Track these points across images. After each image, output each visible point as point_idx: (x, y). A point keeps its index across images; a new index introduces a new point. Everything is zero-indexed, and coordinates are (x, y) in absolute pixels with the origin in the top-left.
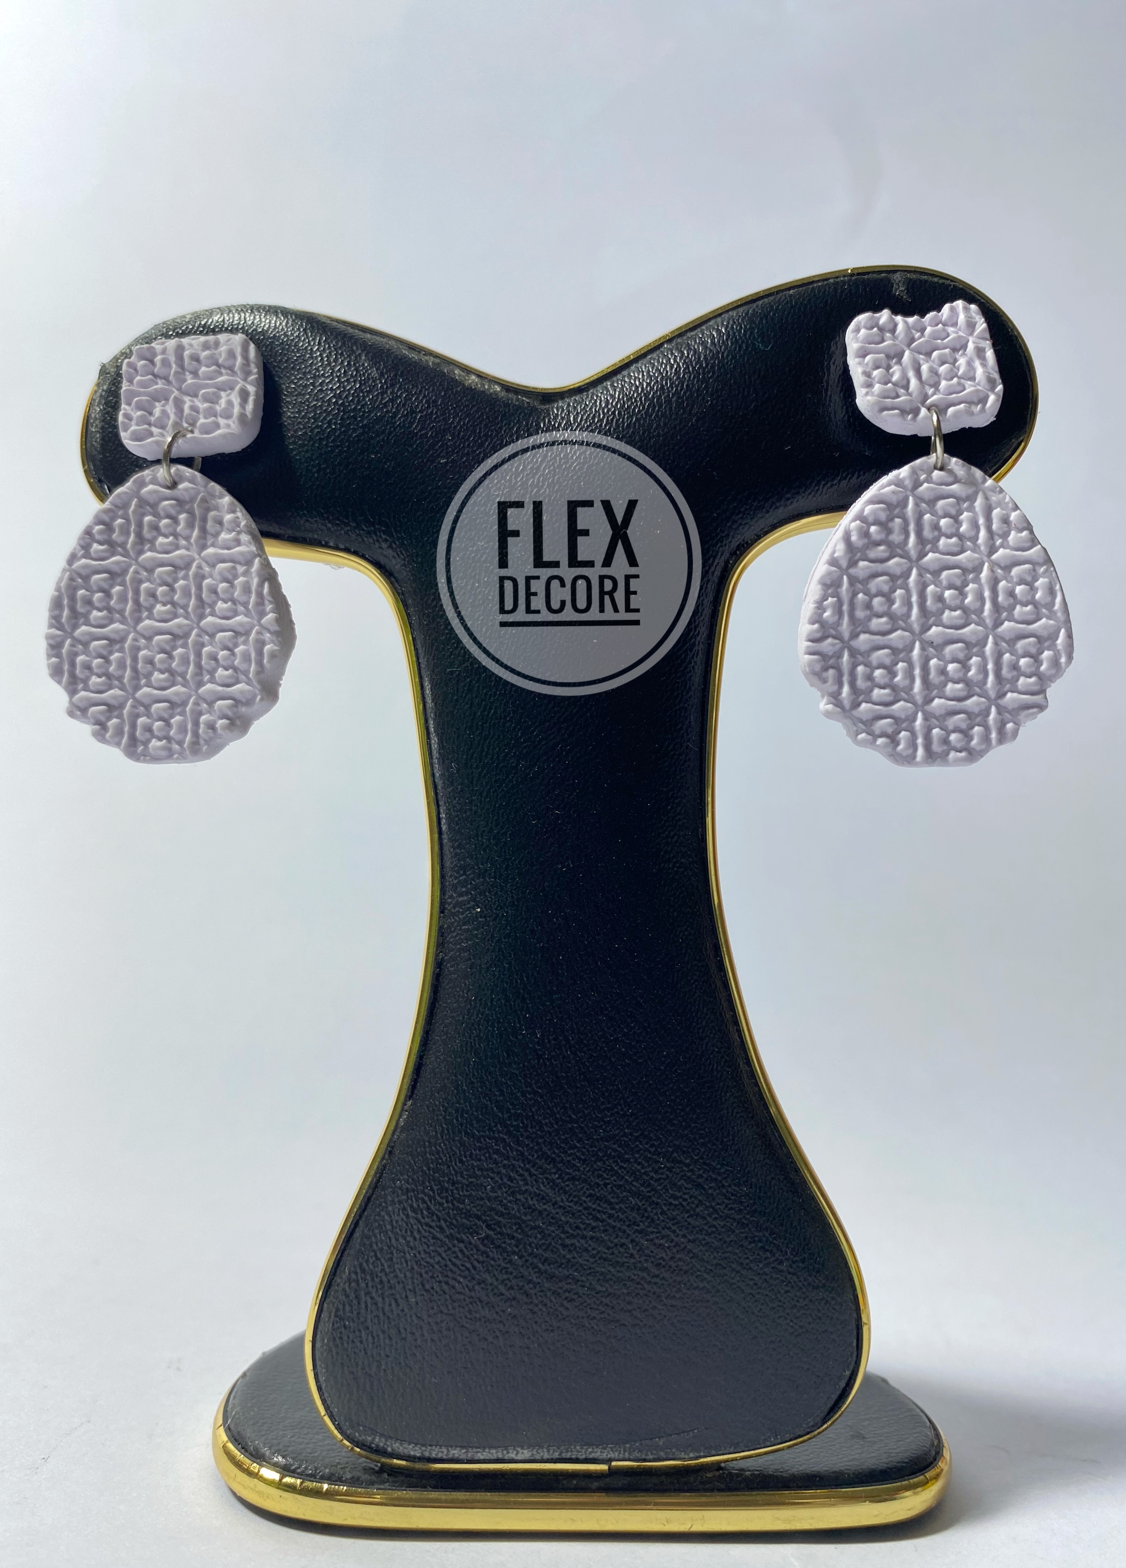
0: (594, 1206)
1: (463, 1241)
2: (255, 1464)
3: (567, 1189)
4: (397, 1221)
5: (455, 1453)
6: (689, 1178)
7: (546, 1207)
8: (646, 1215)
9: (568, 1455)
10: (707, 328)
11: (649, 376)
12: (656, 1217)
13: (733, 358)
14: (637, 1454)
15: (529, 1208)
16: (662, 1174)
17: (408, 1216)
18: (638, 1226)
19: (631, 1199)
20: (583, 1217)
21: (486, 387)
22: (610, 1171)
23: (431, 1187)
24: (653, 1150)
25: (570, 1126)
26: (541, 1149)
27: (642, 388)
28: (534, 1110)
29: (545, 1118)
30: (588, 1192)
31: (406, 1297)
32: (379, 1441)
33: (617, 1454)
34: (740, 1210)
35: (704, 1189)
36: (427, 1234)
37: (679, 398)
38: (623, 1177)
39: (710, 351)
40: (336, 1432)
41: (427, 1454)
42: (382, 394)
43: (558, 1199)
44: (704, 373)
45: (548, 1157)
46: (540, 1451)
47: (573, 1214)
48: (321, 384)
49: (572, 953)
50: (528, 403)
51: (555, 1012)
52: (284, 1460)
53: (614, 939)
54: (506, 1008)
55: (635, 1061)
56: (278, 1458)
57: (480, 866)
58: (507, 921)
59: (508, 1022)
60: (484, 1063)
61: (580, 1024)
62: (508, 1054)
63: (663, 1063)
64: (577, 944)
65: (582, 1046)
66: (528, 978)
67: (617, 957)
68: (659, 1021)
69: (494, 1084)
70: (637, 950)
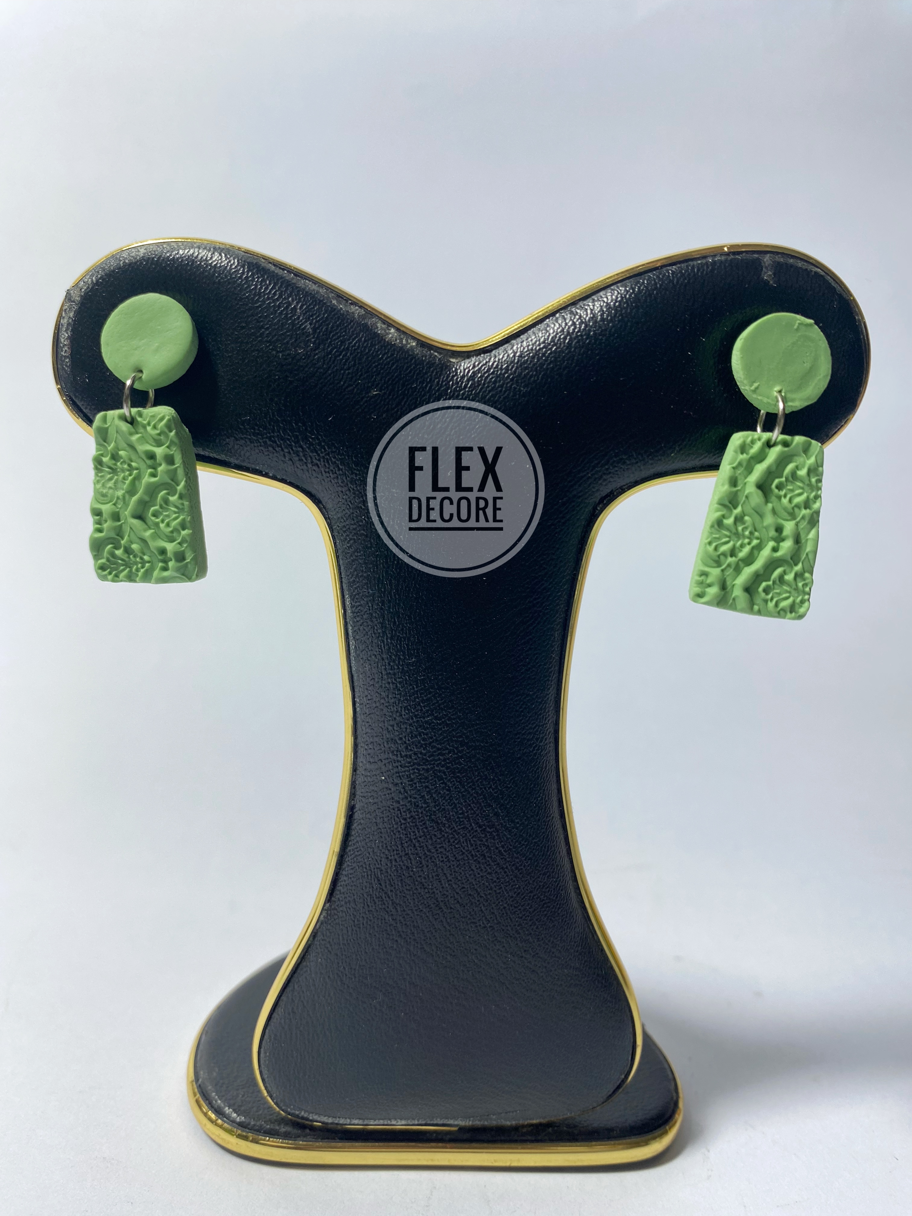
0: (459, 984)
1: (365, 1003)
2: (219, 1119)
3: (441, 973)
4: (318, 986)
7: (425, 984)
8: (495, 990)
9: (432, 1122)
11: (545, 345)
12: (502, 991)
15: (413, 984)
17: (326, 983)
21: (404, 342)
23: (344, 966)
32: (303, 1114)
36: (340, 996)
40: (275, 1106)
41: (336, 1122)
49: (453, 815)
50: (439, 359)
51: (438, 857)
52: (239, 1118)
53: (485, 806)
54: (402, 851)
55: (495, 891)
56: (234, 1115)
57: (385, 745)
58: (405, 790)
59: (403, 862)
60: (384, 889)
61: (456, 865)
62: (402, 884)
63: (515, 893)
64: (457, 809)
65: (457, 880)
66: (419, 832)
67: (486, 819)
68: (513, 865)
69: (390, 903)
70: (502, 814)
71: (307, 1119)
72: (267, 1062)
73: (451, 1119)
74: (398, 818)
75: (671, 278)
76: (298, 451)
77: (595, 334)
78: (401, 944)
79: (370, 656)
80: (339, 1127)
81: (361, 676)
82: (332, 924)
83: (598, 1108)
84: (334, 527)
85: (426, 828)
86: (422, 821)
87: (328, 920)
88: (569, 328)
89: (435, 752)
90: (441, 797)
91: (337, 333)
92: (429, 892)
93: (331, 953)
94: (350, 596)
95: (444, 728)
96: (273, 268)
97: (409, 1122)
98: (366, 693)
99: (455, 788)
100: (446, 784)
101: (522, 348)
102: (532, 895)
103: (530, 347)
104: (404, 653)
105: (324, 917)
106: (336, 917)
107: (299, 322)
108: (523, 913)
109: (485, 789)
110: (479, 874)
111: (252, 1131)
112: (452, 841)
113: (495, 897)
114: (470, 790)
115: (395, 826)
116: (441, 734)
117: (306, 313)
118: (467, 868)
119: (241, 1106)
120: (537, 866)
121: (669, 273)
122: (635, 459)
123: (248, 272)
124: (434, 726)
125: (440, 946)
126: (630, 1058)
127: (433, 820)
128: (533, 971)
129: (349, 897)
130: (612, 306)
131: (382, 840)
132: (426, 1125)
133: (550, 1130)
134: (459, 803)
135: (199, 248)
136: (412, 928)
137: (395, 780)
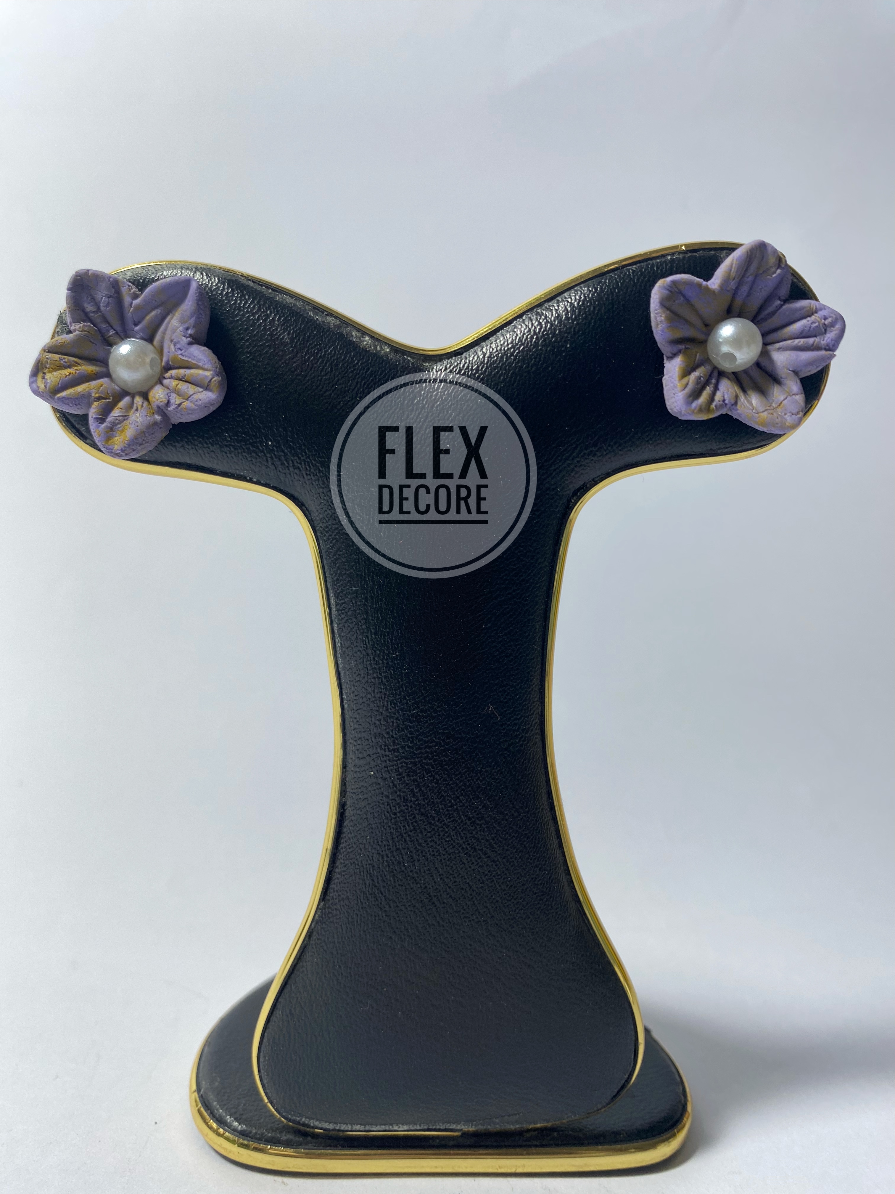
2: (220, 1128)
3: (436, 970)
5: (357, 1127)
6: (523, 961)
8: (492, 986)
9: (434, 1127)
11: (513, 346)
12: (498, 987)
13: (584, 333)
15: (409, 981)
17: (322, 983)
21: (378, 348)
27: (507, 357)
32: (304, 1120)
33: (467, 1127)
34: (558, 980)
35: (533, 968)
36: (336, 996)
37: (537, 369)
40: (275, 1113)
41: (338, 1128)
42: (293, 358)
43: (429, 976)
44: (558, 347)
45: (423, 949)
46: (415, 1126)
47: (440, 986)
49: (442, 808)
50: (412, 363)
51: (429, 851)
52: (240, 1127)
53: (473, 798)
54: (393, 846)
55: (487, 884)
56: (236, 1124)
57: (373, 740)
58: (393, 784)
59: (394, 857)
60: (377, 884)
61: (447, 859)
62: (394, 879)
63: (507, 886)
64: (446, 802)
65: (448, 875)
66: (409, 826)
67: (475, 811)
68: (505, 857)
69: (383, 899)
70: (491, 806)
71: (308, 1126)
72: (267, 1067)
73: (454, 1123)
74: (388, 812)
75: (632, 277)
76: (280, 456)
77: (560, 332)
78: (395, 940)
79: (356, 653)
80: (341, 1134)
81: (347, 672)
82: (327, 923)
83: (603, 1110)
84: (317, 528)
85: (416, 822)
86: (412, 815)
87: (323, 919)
88: (535, 328)
89: (422, 744)
90: (430, 790)
91: (314, 342)
92: (421, 887)
93: (326, 952)
94: (335, 595)
95: (430, 721)
96: (252, 284)
97: (411, 1127)
98: (353, 689)
99: (444, 780)
100: (434, 777)
101: (491, 349)
102: (525, 887)
103: (499, 348)
104: (388, 647)
105: (319, 916)
106: (330, 915)
107: (277, 333)
108: (516, 906)
109: (473, 780)
110: (470, 867)
111: (254, 1140)
112: (442, 834)
113: (487, 891)
114: (458, 782)
115: (386, 821)
116: (428, 727)
117: (283, 324)
118: (458, 862)
119: (242, 1114)
120: (528, 858)
121: (629, 272)
122: (605, 451)
123: (228, 288)
124: (420, 719)
125: (435, 942)
126: (633, 1057)
127: (423, 814)
128: (529, 966)
129: (343, 894)
130: (576, 305)
131: (374, 835)
132: (428, 1130)
133: (555, 1134)
134: (447, 796)
135: (182, 268)
136: (406, 926)
137: (383, 774)
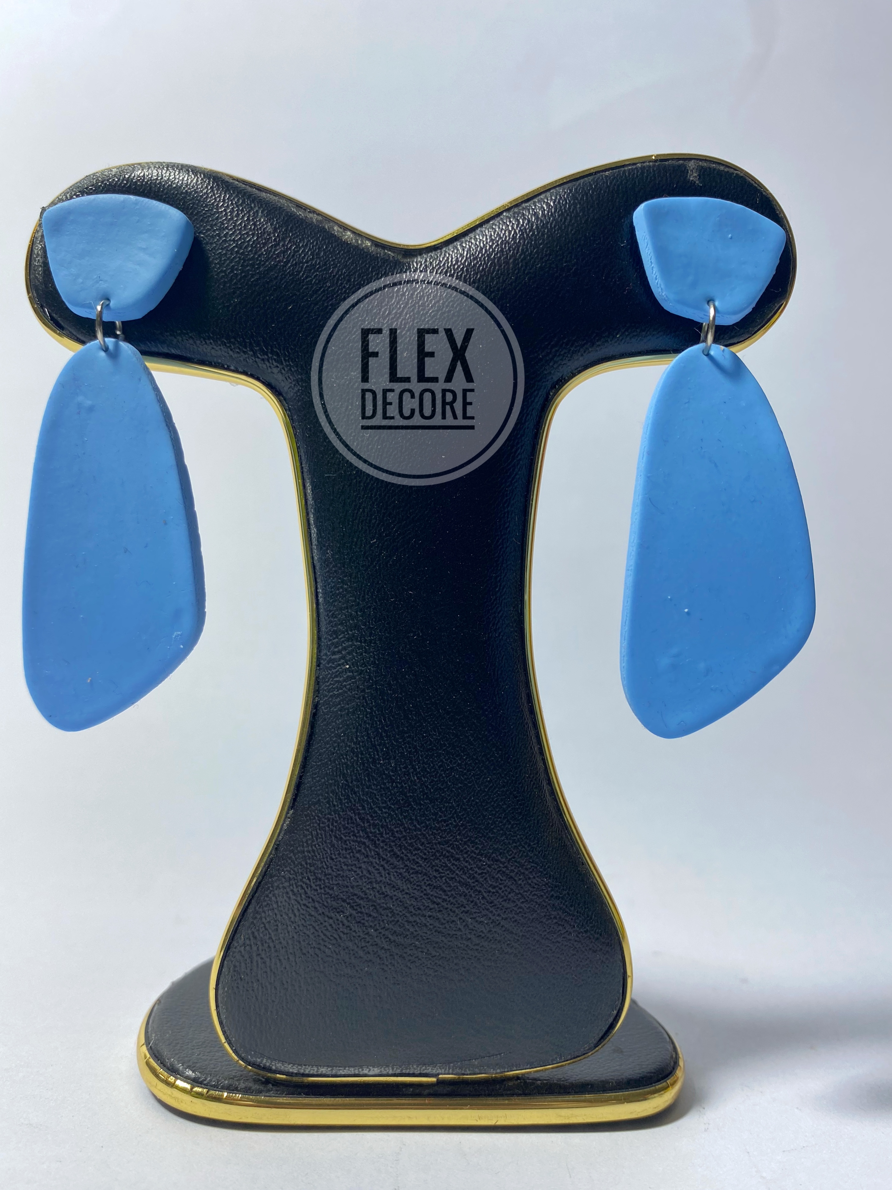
0: (431, 893)
1: (331, 918)
2: (172, 1077)
3: (412, 880)
4: (281, 902)
5: (323, 1070)
6: (504, 872)
7: (395, 893)
8: (471, 899)
9: (407, 1071)
10: (539, 201)
11: (492, 240)
12: (478, 901)
13: (560, 228)
14: (458, 1071)
15: (383, 893)
16: (484, 869)
17: (289, 898)
18: (465, 907)
19: (460, 888)
20: (423, 901)
21: (360, 242)
22: (444, 867)
23: (308, 877)
24: (477, 852)
25: (415, 833)
26: (393, 851)
27: (486, 250)
28: (387, 821)
29: (395, 828)
30: (428, 883)
31: (288, 958)
32: (266, 1062)
33: (443, 1070)
34: (542, 896)
35: (515, 880)
36: (304, 912)
37: (515, 260)
38: (454, 872)
39: (541, 221)
40: (233, 1055)
41: (302, 1071)
42: (276, 245)
43: (405, 887)
44: (535, 240)
45: (398, 856)
46: (387, 1069)
47: (416, 899)
48: (225, 236)
49: (420, 701)
50: (393, 257)
51: (406, 747)
52: (193, 1075)
53: (452, 692)
54: (368, 743)
56: (189, 1073)
57: (350, 632)
58: (370, 676)
59: (369, 754)
60: (350, 784)
61: (424, 756)
62: (369, 778)
65: (426, 773)
66: (385, 720)
67: (454, 705)
68: (485, 755)
69: (357, 801)
70: (470, 700)
71: (270, 1070)
72: (226, 1000)
73: (428, 1064)
74: (363, 706)
75: (605, 180)
76: (259, 341)
79: (333, 542)
80: (306, 1079)
85: (393, 716)
86: (389, 708)
87: (291, 828)
90: (407, 682)
91: (296, 233)
92: (397, 787)
94: (311, 484)
96: (236, 183)
97: (383, 1070)
98: (329, 581)
99: (421, 672)
100: (411, 668)
101: (470, 244)
102: (505, 789)
104: (366, 534)
106: (300, 823)
107: (260, 224)
108: (497, 810)
113: (466, 791)
115: (361, 716)
117: (267, 216)
118: (436, 759)
121: (602, 176)
122: (583, 340)
124: (398, 607)
125: (411, 848)
126: (621, 991)
127: (399, 708)
128: (511, 877)
130: (552, 205)
131: (348, 732)
132: (401, 1074)
134: (425, 688)
136: (380, 828)
137: (360, 668)
